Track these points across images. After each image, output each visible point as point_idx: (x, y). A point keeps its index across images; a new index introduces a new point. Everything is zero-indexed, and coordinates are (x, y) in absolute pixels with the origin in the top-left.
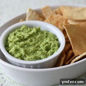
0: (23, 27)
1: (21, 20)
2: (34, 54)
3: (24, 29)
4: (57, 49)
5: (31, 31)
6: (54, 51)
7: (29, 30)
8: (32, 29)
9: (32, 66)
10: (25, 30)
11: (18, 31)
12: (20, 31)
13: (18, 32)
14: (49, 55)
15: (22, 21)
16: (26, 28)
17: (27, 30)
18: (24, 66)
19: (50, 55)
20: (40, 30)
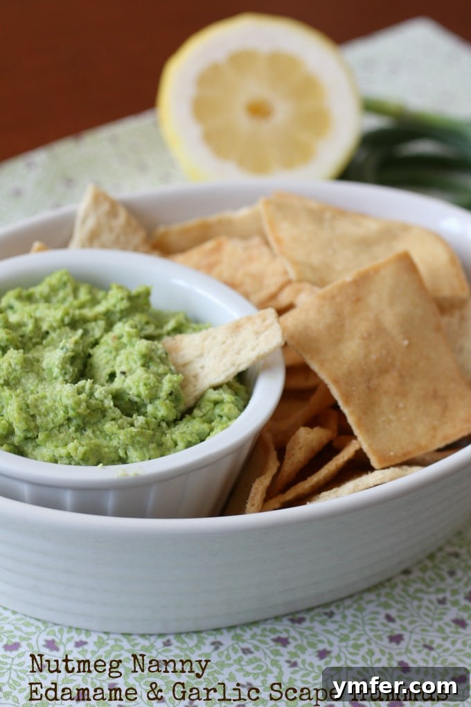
0: (54, 280)
1: (37, 245)
2: (89, 432)
3: (54, 290)
4: (230, 419)
5: (94, 302)
6: (212, 430)
7: (83, 295)
8: (105, 297)
9: (68, 497)
10: (61, 294)
11: (19, 298)
12: (30, 299)
13: (17, 305)
14: (176, 444)
15: (40, 250)
16: (69, 289)
17: (76, 296)
18: (25, 490)
19: (181, 444)
20: (148, 304)
